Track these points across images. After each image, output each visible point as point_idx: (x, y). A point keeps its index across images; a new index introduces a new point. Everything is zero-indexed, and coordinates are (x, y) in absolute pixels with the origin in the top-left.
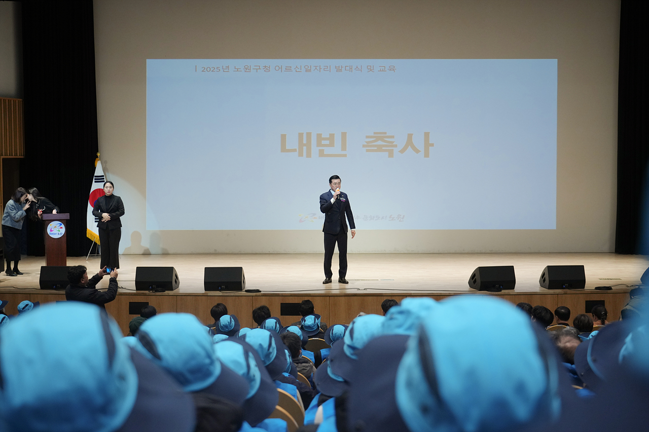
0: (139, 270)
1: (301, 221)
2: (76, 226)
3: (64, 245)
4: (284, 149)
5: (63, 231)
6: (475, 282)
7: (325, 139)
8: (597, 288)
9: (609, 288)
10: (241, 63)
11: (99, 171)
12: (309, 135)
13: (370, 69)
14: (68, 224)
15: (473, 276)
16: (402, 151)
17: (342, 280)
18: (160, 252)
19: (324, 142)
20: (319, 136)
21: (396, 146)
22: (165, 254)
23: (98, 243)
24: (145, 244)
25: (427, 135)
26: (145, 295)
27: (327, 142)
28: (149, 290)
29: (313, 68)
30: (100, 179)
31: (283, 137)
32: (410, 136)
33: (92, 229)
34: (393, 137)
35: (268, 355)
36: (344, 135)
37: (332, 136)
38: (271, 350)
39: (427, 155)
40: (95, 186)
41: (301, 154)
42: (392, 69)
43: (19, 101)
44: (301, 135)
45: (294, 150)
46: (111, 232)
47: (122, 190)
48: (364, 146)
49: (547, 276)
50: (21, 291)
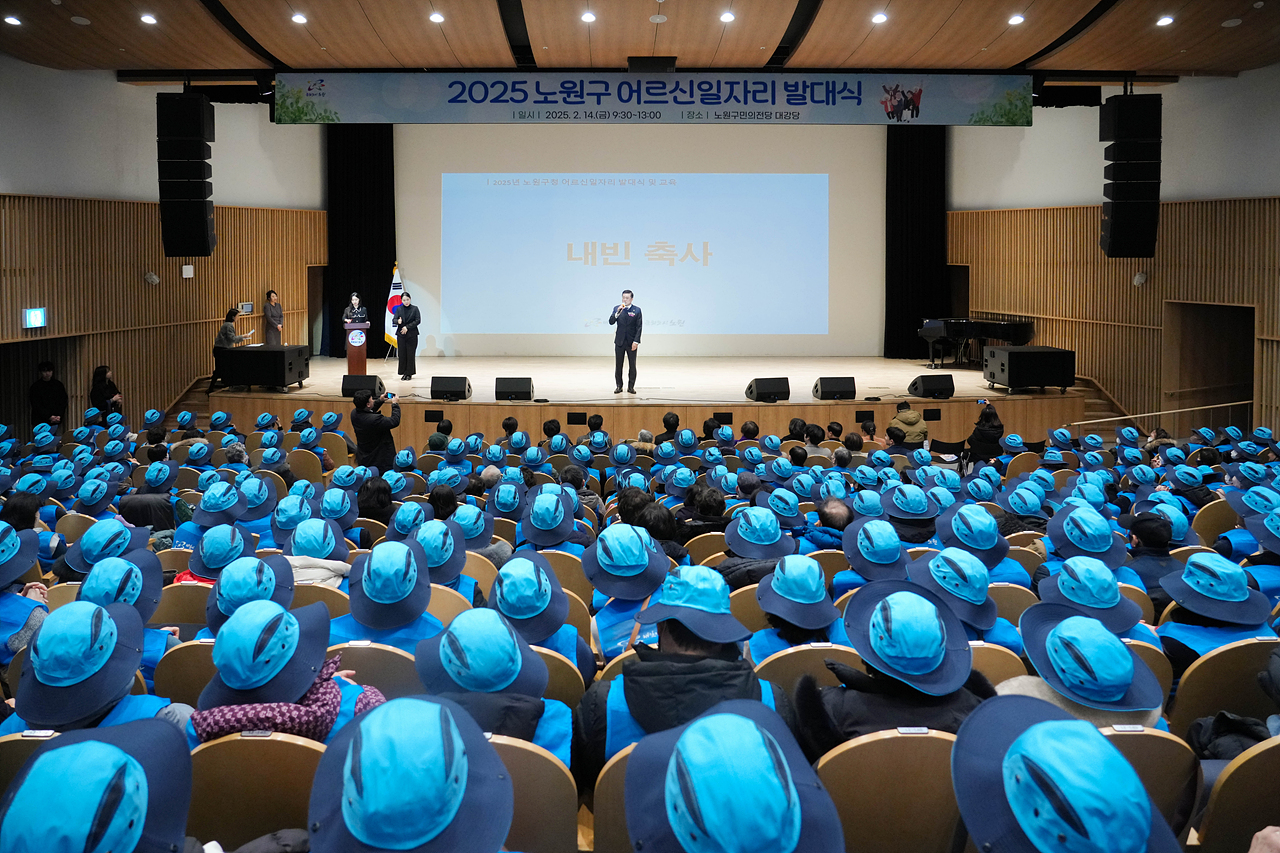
0: (435, 380)
1: (586, 326)
2: (375, 335)
3: (365, 352)
4: (570, 257)
5: (363, 339)
6: (751, 392)
7: (610, 248)
8: (867, 399)
9: (878, 399)
10: (530, 177)
11: (396, 279)
12: (594, 244)
13: (652, 183)
14: (368, 333)
15: (750, 387)
16: (682, 260)
17: (631, 390)
18: (453, 354)
19: (607, 251)
20: (603, 245)
21: (676, 255)
22: (458, 357)
23: (396, 346)
24: (440, 346)
25: (705, 245)
26: (440, 403)
27: (611, 251)
28: (443, 398)
29: (598, 182)
30: (398, 286)
31: (570, 246)
32: (689, 245)
33: (391, 333)
34: (673, 246)
35: (554, 519)
36: (627, 245)
37: (616, 245)
38: (557, 514)
39: (705, 264)
40: (393, 293)
41: (586, 262)
42: (672, 182)
43: (323, 214)
44: (586, 245)
45: (581, 259)
46: (409, 341)
47: (418, 298)
48: (646, 255)
49: (819, 387)
50: (325, 398)
